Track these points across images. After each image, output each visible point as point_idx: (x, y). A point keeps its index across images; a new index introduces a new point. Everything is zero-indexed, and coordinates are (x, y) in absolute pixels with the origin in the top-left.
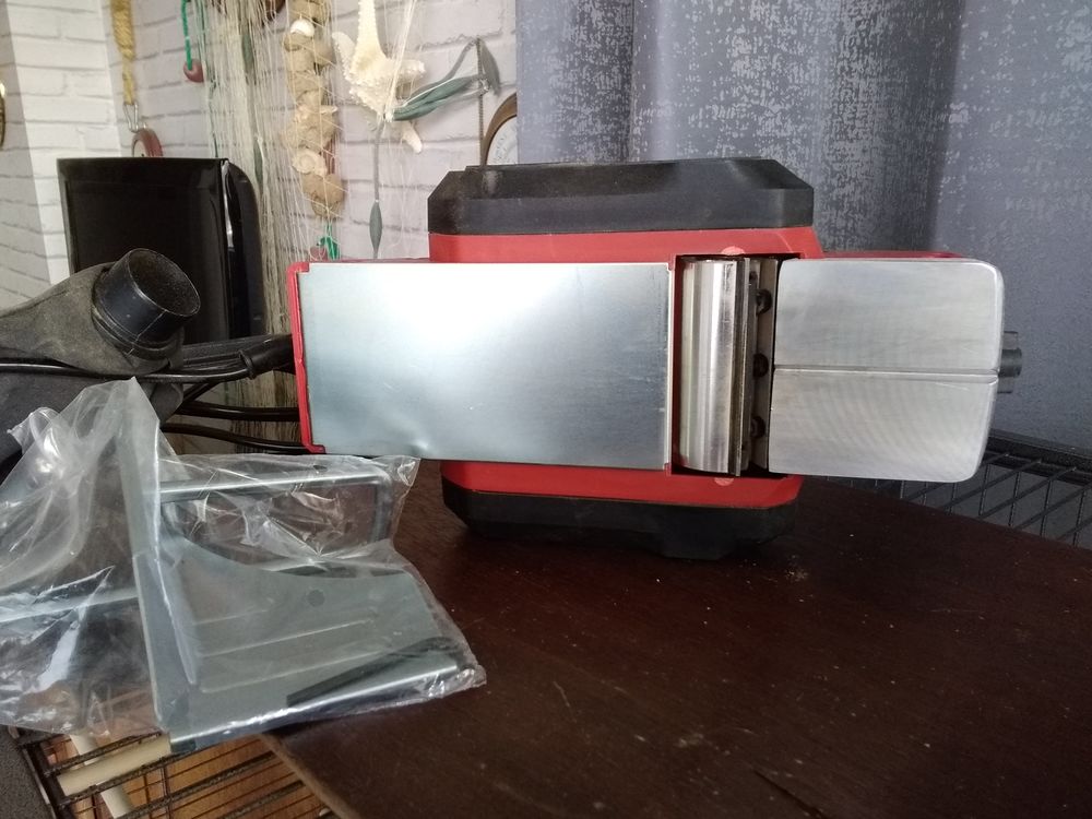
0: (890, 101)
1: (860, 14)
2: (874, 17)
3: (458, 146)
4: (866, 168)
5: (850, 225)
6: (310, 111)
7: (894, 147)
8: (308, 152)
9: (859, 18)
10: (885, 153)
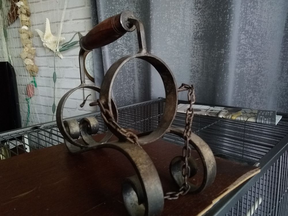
0: (203, 49)
1: (194, 31)
2: (198, 32)
3: (74, 57)
4: (198, 63)
5: (194, 75)
6: (28, 49)
7: (206, 58)
8: (28, 59)
9: (194, 32)
10: (203, 60)
